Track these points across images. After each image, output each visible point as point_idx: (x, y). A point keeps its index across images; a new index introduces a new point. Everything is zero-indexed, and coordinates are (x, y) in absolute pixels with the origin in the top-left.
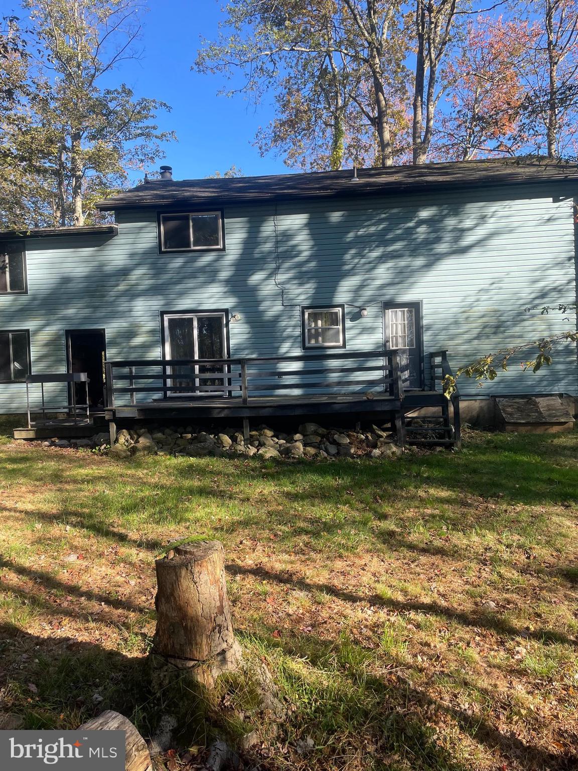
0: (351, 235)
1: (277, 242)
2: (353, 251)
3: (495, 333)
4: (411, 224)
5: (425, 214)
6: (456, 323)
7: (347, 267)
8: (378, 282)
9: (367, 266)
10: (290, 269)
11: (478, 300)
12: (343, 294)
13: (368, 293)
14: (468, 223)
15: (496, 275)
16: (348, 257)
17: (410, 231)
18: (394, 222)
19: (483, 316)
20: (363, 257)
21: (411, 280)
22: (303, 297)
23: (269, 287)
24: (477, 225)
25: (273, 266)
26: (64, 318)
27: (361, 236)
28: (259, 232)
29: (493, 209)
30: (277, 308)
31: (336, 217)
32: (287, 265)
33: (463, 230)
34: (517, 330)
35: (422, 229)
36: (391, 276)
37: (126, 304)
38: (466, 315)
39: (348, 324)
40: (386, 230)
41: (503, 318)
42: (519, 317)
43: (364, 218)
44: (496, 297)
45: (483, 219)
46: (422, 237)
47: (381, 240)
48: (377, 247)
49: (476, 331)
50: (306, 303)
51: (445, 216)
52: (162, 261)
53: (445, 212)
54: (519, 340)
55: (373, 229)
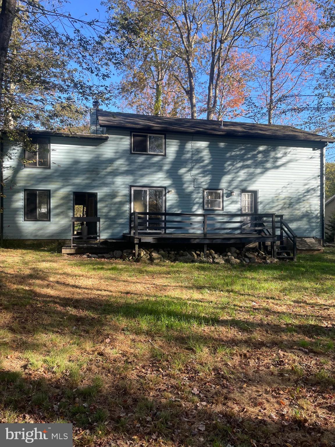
0: (228, 155)
1: (192, 154)
2: (229, 163)
3: (288, 208)
4: (255, 153)
5: (261, 148)
6: (273, 202)
7: (226, 170)
8: (240, 179)
9: (235, 171)
10: (198, 168)
11: (282, 192)
12: (224, 184)
13: (235, 184)
14: (279, 155)
15: (290, 181)
16: (226, 165)
17: (254, 157)
18: (248, 151)
19: (283, 199)
20: (233, 165)
21: (254, 180)
22: (204, 183)
23: (188, 177)
24: (283, 157)
25: (190, 166)
26: (73, 185)
27: (233, 156)
28: (184, 148)
29: (289, 150)
30: (191, 188)
31: (222, 145)
32: (197, 166)
33: (277, 158)
34: (297, 206)
35: (260, 156)
36: (245, 177)
37: (110, 180)
38: (277, 198)
39: (225, 198)
40: (245, 154)
41: (292, 201)
42: (299, 200)
43: (234, 147)
44: (289, 191)
45: (285, 154)
46: (260, 159)
47: (242, 158)
48: (239, 162)
49: (281, 206)
50: (206, 187)
51: (270, 151)
52: (132, 158)
53: (270, 149)
54: (298, 211)
55: (238, 153)
